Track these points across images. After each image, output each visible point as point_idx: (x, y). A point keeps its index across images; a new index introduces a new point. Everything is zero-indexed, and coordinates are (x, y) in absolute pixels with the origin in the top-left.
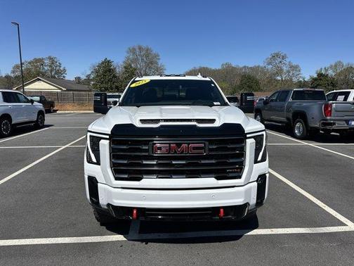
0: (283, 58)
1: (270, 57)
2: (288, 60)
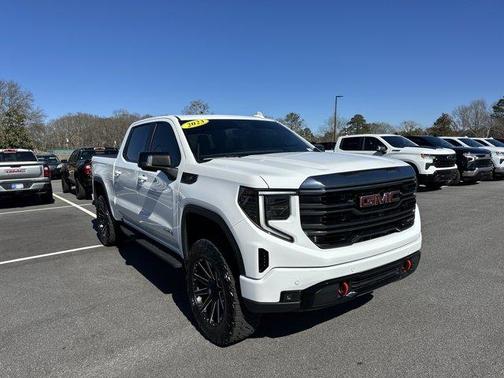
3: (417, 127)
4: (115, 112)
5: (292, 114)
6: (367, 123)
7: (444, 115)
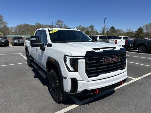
0: (62, 22)
1: (57, 22)
2: (64, 23)
3: (132, 31)
4: (36, 23)
5: (91, 26)
6: (115, 29)
7: (141, 27)
